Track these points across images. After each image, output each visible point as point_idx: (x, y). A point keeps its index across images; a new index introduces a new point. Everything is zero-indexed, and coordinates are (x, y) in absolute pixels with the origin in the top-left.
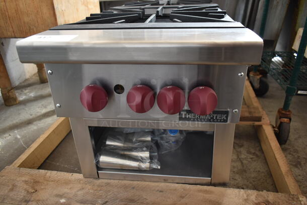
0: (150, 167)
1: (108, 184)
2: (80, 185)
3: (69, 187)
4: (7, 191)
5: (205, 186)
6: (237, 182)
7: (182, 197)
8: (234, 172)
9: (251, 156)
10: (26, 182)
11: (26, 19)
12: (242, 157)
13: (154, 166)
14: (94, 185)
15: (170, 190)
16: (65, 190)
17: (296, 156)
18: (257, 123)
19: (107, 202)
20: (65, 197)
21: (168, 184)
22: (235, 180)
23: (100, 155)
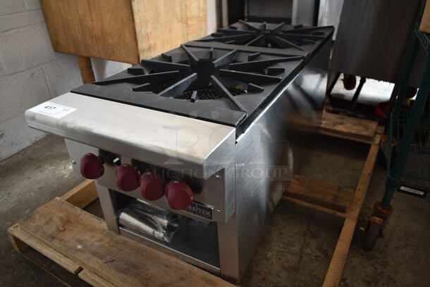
0: (163, 238)
1: (125, 243)
2: (100, 236)
3: (91, 234)
4: (43, 223)
5: (213, 276)
6: (279, 280)
7: (182, 279)
8: (284, 267)
9: (319, 254)
10: (61, 218)
11: (110, 41)
12: (307, 251)
13: (165, 239)
14: (112, 240)
15: (177, 268)
16: (86, 236)
17: (379, 271)
18: (339, 214)
19: (113, 261)
20: (83, 244)
21: (178, 261)
22: (279, 277)
23: (122, 212)
